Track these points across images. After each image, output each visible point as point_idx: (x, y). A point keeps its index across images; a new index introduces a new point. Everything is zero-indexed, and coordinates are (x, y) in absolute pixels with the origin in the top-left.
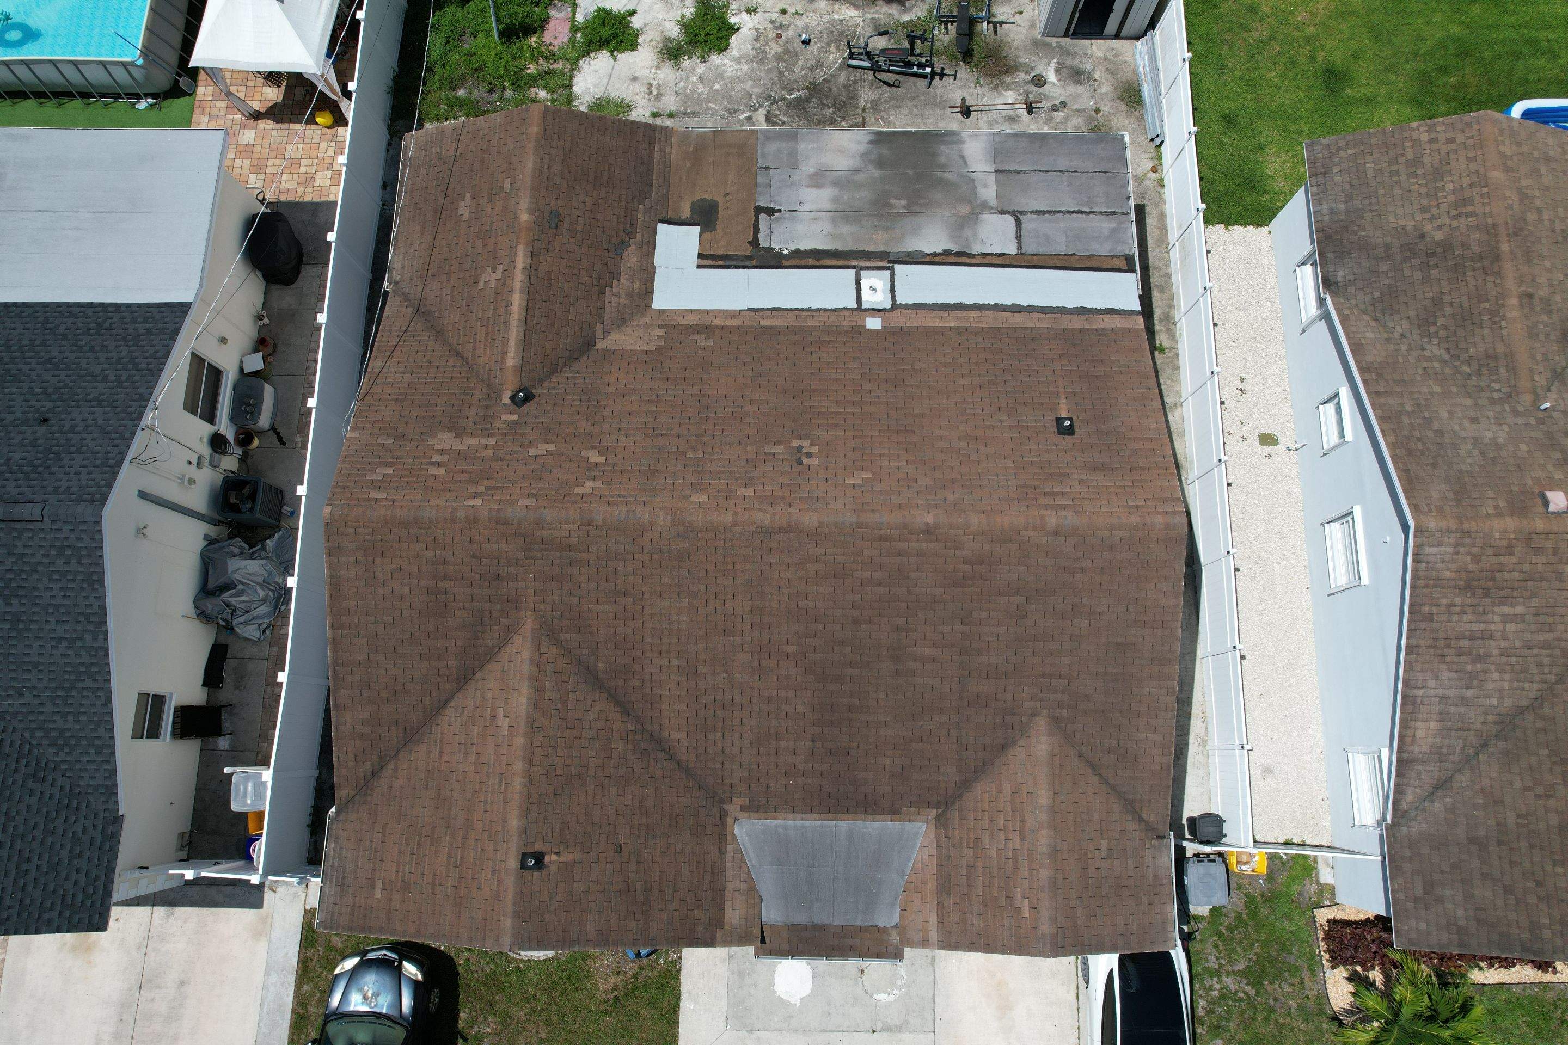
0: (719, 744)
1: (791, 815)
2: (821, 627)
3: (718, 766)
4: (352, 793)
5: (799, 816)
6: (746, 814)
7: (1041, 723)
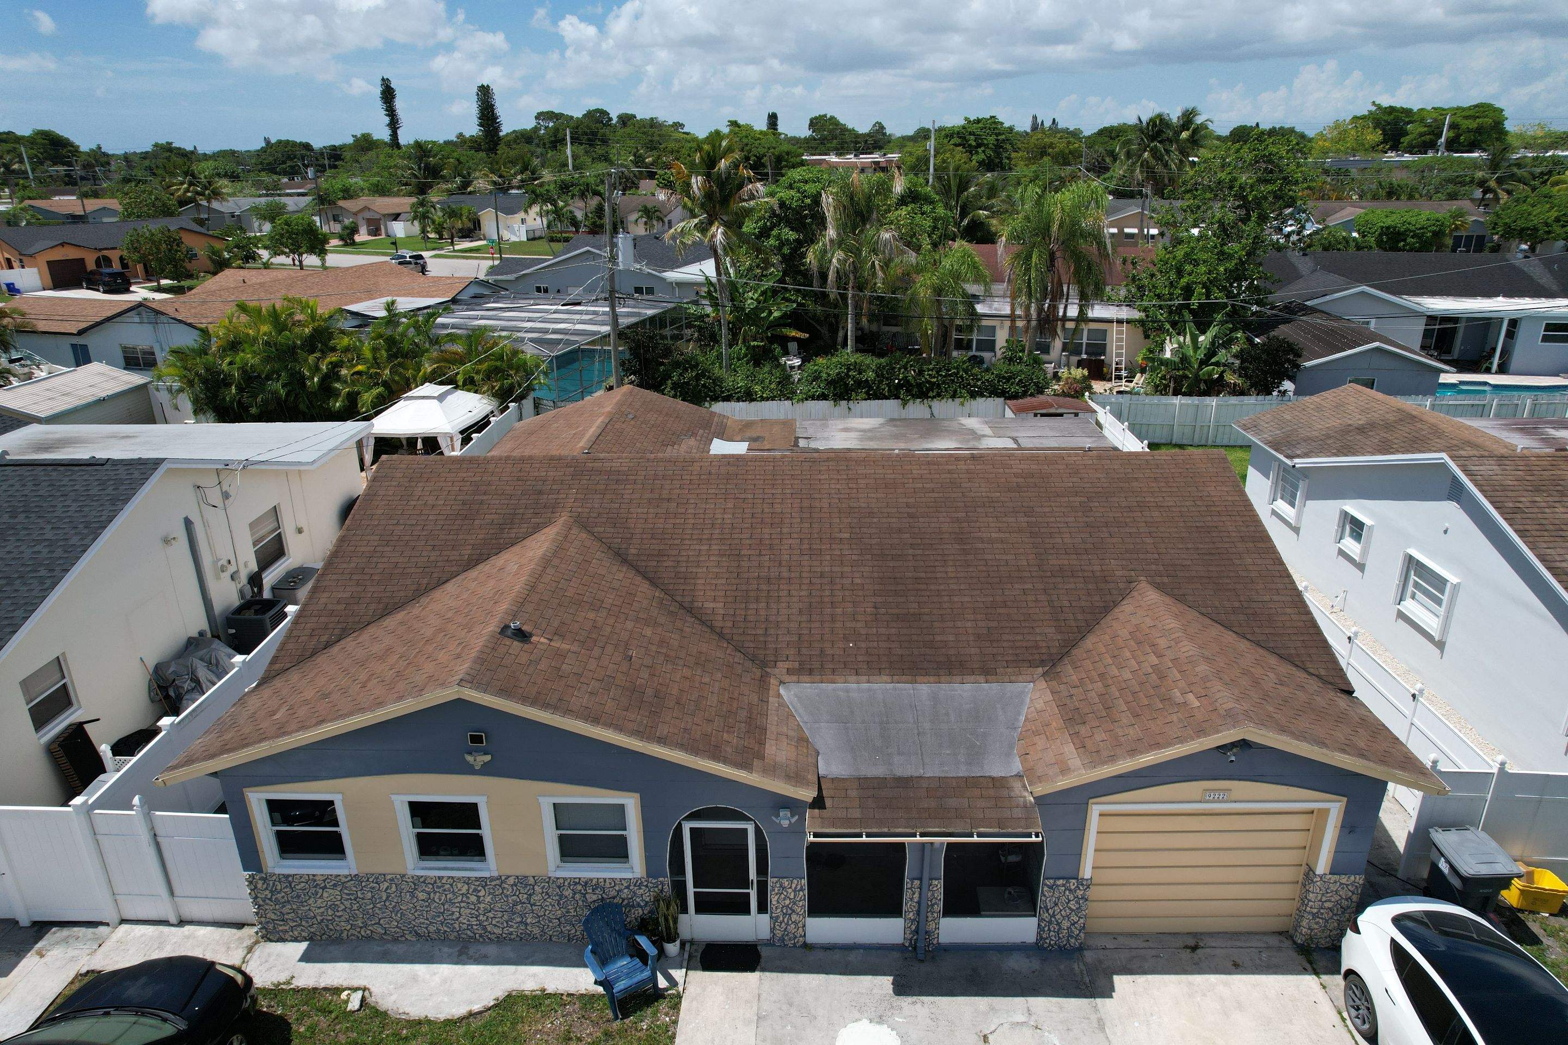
0: (762, 612)
1: (854, 678)
2: (875, 520)
3: (760, 632)
4: (289, 665)
5: (865, 678)
6: (795, 678)
7: (1144, 585)
